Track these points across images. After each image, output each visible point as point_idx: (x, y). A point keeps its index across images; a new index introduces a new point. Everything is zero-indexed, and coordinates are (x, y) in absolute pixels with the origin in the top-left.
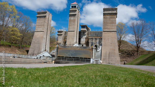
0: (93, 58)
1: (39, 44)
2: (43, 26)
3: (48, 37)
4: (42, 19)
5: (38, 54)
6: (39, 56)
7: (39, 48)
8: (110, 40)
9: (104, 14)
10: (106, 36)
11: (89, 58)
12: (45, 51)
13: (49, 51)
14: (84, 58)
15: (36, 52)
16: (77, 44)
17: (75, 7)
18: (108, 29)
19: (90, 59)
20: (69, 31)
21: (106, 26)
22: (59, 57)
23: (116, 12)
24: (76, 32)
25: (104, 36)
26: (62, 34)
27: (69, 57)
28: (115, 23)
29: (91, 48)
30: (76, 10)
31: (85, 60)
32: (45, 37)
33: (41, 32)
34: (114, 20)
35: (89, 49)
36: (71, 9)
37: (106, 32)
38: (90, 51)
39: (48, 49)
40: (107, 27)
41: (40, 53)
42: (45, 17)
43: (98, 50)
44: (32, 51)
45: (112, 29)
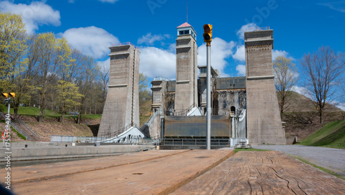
0: (233, 136)
1: (121, 112)
2: (124, 76)
3: (136, 97)
4: (121, 61)
5: (119, 133)
6: (122, 136)
7: (121, 122)
8: (262, 96)
9: (246, 43)
10: (253, 89)
11: (224, 137)
12: (132, 125)
13: (138, 125)
14: (216, 137)
15: (113, 130)
16: (195, 108)
17: (187, 32)
18: (257, 74)
19: (228, 138)
20: (178, 83)
21: (253, 68)
22: (167, 137)
23: (271, 39)
24: (192, 83)
25: (249, 89)
26: (160, 86)
27: (187, 137)
28: (271, 62)
29: (228, 118)
30: (189, 40)
31: (218, 141)
32: (129, 96)
33: (121, 88)
34: (267, 54)
35: (225, 120)
36: (178, 38)
37: (254, 81)
38: (227, 123)
39: (137, 121)
40: (254, 70)
41: (123, 131)
42: (127, 56)
43: (240, 120)
44: (106, 128)
45: (264, 73)
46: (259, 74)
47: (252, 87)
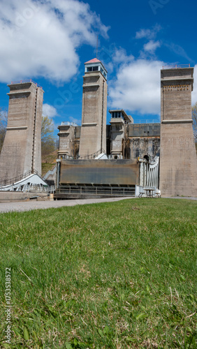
0: (141, 184)
1: (19, 157)
2: (24, 117)
3: (38, 142)
4: (22, 101)
5: (16, 181)
6: (18, 184)
7: (19, 167)
8: (178, 143)
9: (162, 82)
10: (168, 134)
11: (131, 186)
12: (32, 172)
13: (40, 172)
14: (121, 186)
15: (11, 176)
16: (103, 154)
17: (96, 68)
18: (173, 117)
19: (134, 186)
20: (83, 126)
21: (169, 110)
22: (63, 184)
23: (190, 78)
24: (99, 126)
25: (164, 134)
26: (67, 132)
27: (87, 185)
28: (190, 104)
29: (135, 163)
30: (98, 77)
31: (122, 190)
32: (30, 140)
33: (20, 131)
34: (186, 95)
35: (132, 165)
36: (86, 75)
38: (134, 169)
39: (38, 168)
40: (169, 113)
41: (21, 178)
42: (28, 94)
43: (151, 167)
44: (3, 175)
45: (182, 117)
46: (176, 118)
47: (167, 131)
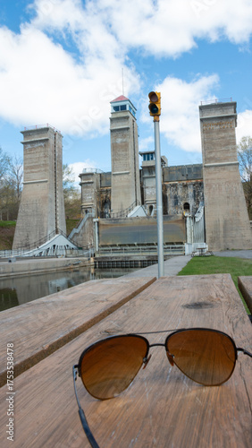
0: (189, 240)
1: (40, 216)
2: (43, 169)
3: (60, 196)
4: (39, 149)
5: (41, 244)
6: (43, 247)
7: (41, 228)
8: (224, 189)
9: (201, 120)
10: (212, 179)
11: (177, 243)
12: (57, 232)
13: (65, 232)
15: (33, 240)
16: (138, 206)
17: (124, 108)
18: (217, 160)
19: (182, 243)
20: (114, 175)
21: (211, 152)
22: (103, 246)
23: (233, 114)
24: (132, 174)
25: (207, 180)
26: (91, 180)
27: (129, 245)
28: (234, 143)
29: (181, 218)
30: (127, 118)
31: (169, 248)
32: (51, 195)
33: (40, 185)
34: (230, 134)
35: (177, 221)
36: (113, 116)
37: (212, 169)
38: (180, 225)
39: (62, 227)
40: (212, 155)
41: (46, 241)
42: (46, 142)
43: (197, 220)
44: (24, 238)
45: (226, 159)
46: (220, 161)
47: (213, 176)
